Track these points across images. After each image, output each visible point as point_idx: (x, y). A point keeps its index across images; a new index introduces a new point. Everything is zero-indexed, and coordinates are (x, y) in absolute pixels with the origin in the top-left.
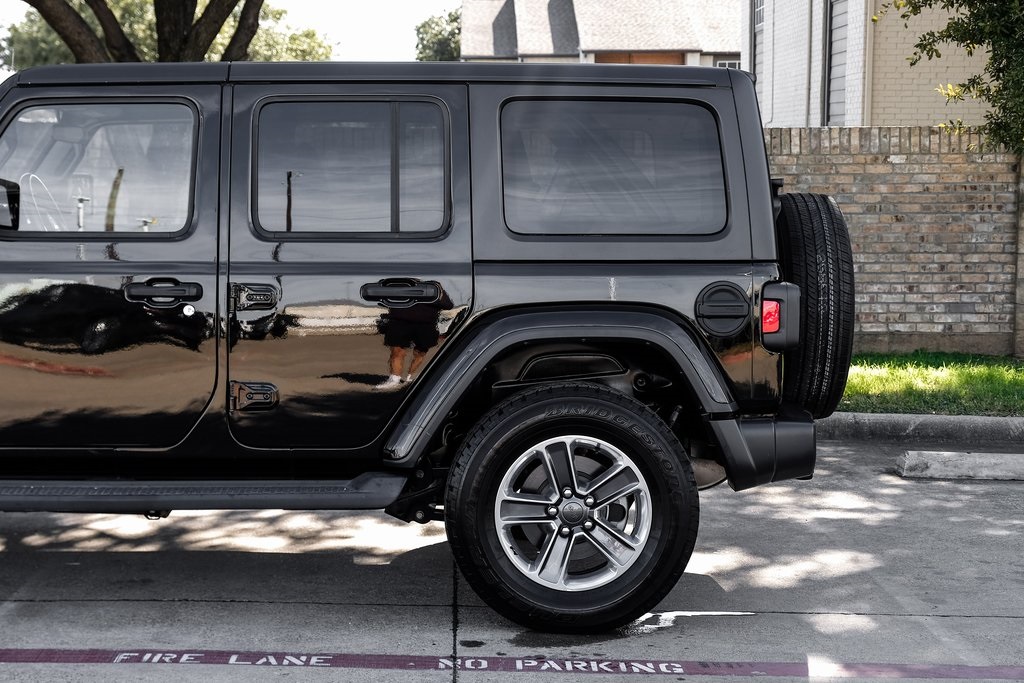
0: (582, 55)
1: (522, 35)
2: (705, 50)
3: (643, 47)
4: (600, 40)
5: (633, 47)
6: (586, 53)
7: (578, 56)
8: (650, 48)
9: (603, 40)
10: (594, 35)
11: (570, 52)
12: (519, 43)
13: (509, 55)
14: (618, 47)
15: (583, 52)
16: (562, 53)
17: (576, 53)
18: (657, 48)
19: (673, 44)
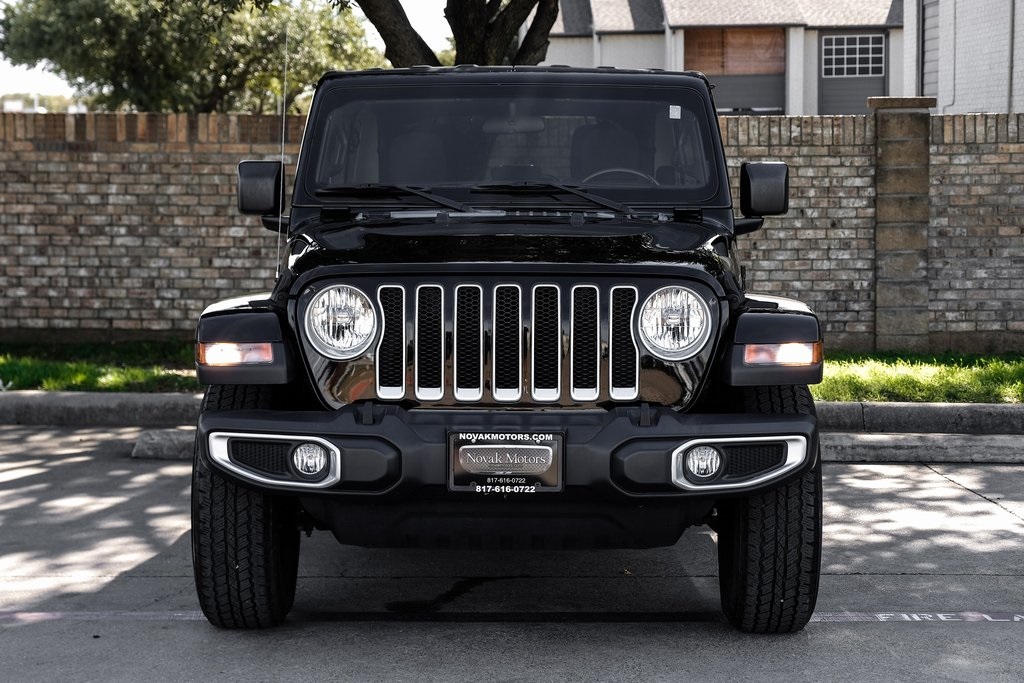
0: (668, 32)
1: (597, 10)
2: (810, 23)
3: (739, 21)
4: (689, 14)
5: (728, 21)
6: (674, 29)
7: (663, 32)
8: (747, 22)
9: (693, 14)
10: (682, 8)
11: (654, 29)
12: (596, 18)
13: (582, 32)
14: (710, 22)
15: (671, 28)
16: (645, 29)
17: (660, 29)
18: (755, 22)
19: (773, 17)
